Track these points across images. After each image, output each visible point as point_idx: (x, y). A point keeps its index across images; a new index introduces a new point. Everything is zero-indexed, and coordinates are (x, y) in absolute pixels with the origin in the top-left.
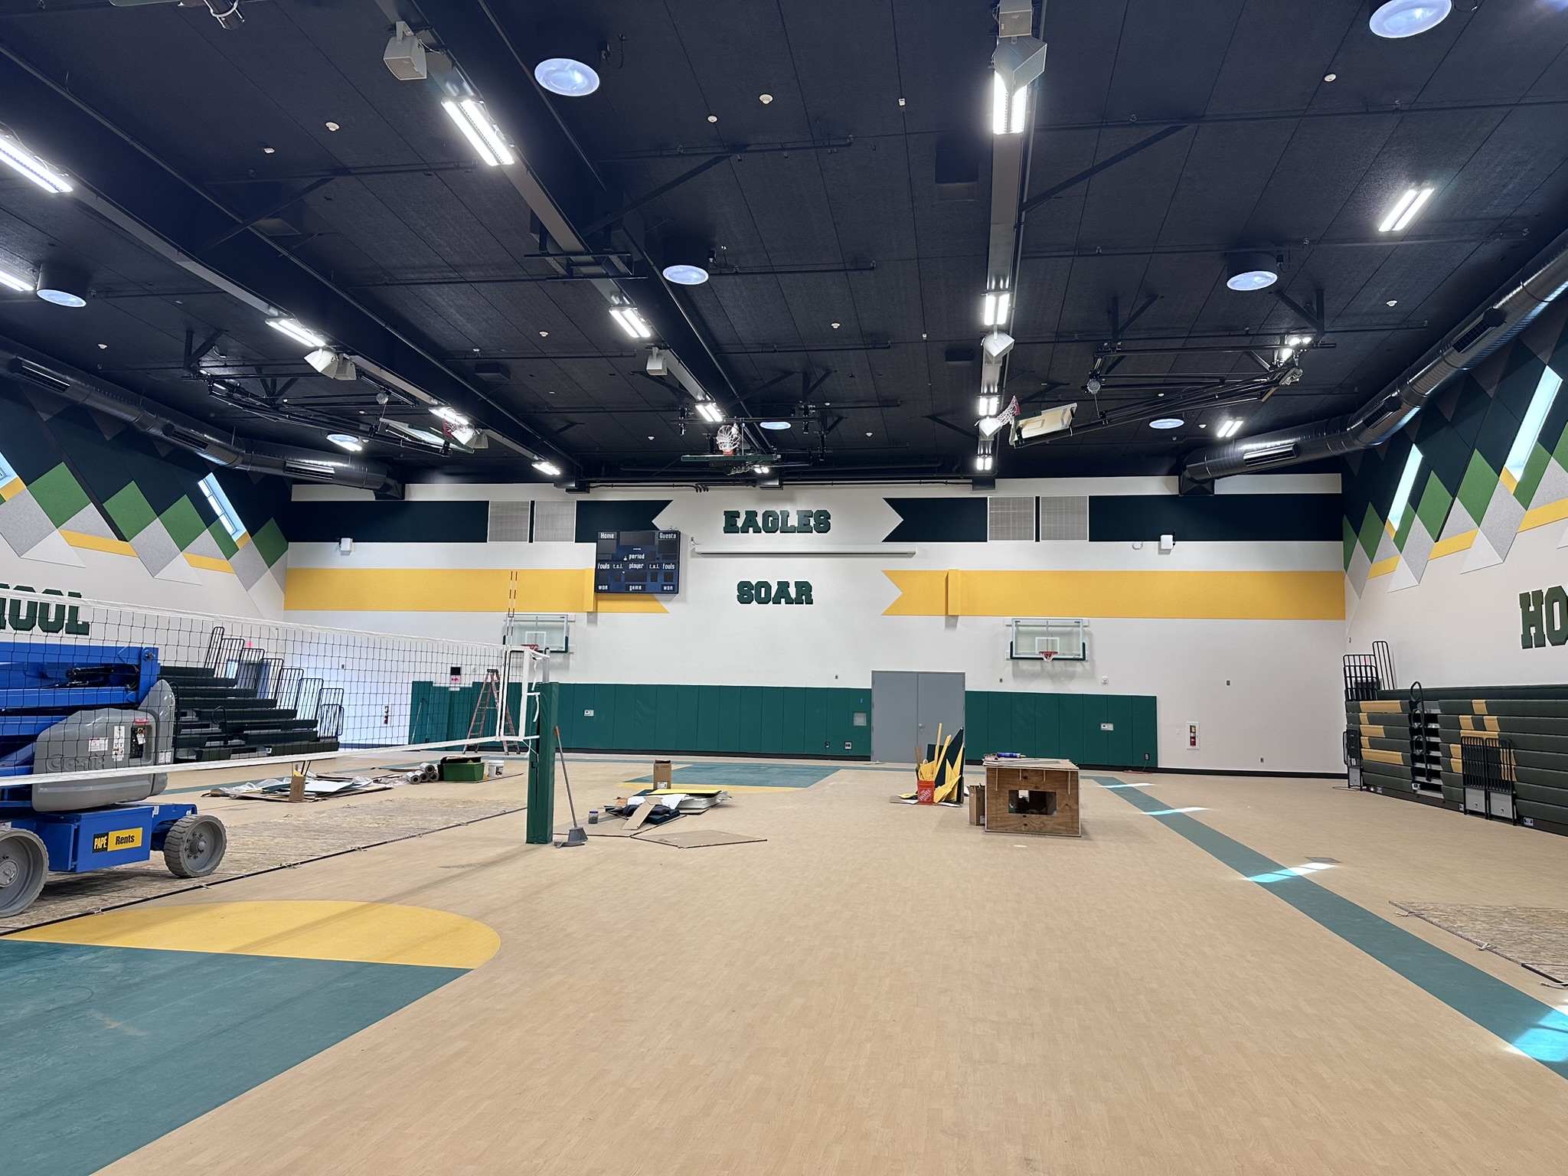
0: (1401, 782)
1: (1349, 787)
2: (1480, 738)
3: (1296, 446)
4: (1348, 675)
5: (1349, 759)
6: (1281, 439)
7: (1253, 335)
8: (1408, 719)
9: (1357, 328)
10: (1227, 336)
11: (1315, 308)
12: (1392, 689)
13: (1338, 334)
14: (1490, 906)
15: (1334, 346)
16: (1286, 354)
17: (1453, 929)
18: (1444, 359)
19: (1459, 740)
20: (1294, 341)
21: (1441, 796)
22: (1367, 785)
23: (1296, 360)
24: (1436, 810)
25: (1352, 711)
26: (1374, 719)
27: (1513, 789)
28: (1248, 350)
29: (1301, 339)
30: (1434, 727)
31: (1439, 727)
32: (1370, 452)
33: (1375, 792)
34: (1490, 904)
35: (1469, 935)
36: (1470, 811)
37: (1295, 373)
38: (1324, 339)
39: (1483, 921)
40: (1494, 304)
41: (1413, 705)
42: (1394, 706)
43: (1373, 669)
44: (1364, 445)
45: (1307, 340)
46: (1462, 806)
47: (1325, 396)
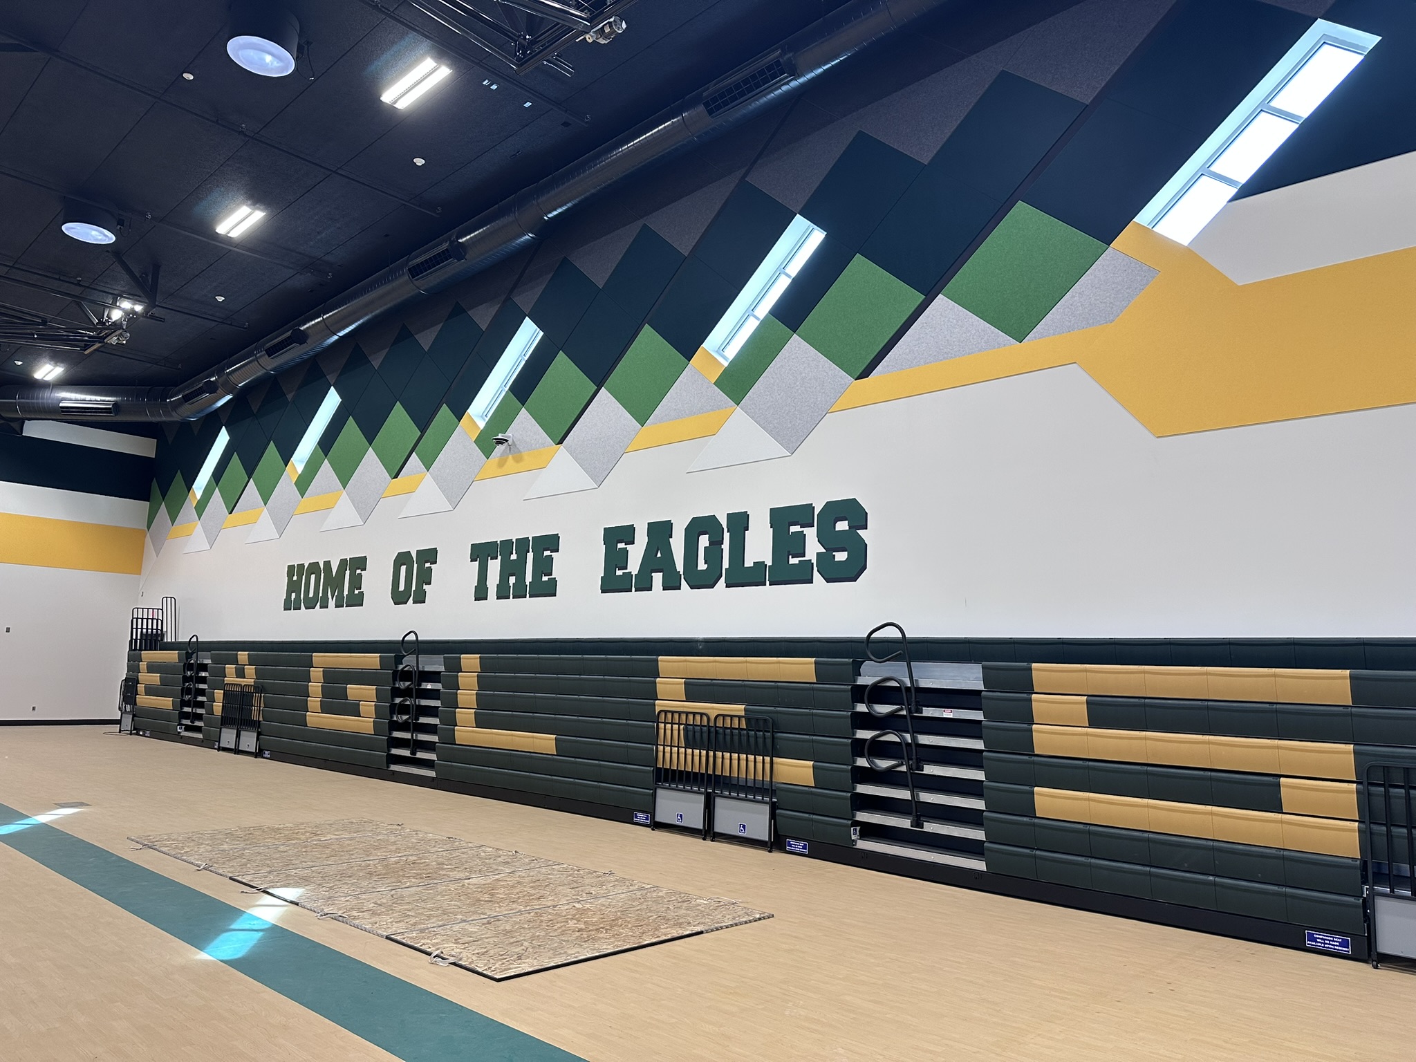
0: (169, 724)
1: (120, 732)
2: (239, 685)
3: (116, 404)
4: (135, 626)
5: (124, 705)
6: (101, 395)
7: (85, 286)
8: (182, 667)
9: (186, 311)
10: (56, 279)
11: (150, 280)
12: (173, 640)
13: (169, 311)
14: (217, 830)
15: (162, 320)
16: (116, 315)
17: (179, 855)
18: (256, 359)
19: (222, 686)
20: (126, 305)
21: (200, 736)
22: (136, 730)
23: (124, 323)
24: (195, 749)
25: (134, 659)
26: (152, 668)
27: (259, 727)
28: (78, 300)
29: (133, 305)
30: (203, 675)
31: (208, 675)
32: (185, 425)
33: (143, 735)
34: (217, 828)
35: (191, 859)
36: (223, 748)
37: (121, 335)
38: (156, 311)
39: (208, 844)
40: (300, 326)
41: (189, 656)
42: (172, 656)
43: (160, 622)
44: (181, 418)
45: (139, 308)
46: (217, 744)
47: (149, 365)
